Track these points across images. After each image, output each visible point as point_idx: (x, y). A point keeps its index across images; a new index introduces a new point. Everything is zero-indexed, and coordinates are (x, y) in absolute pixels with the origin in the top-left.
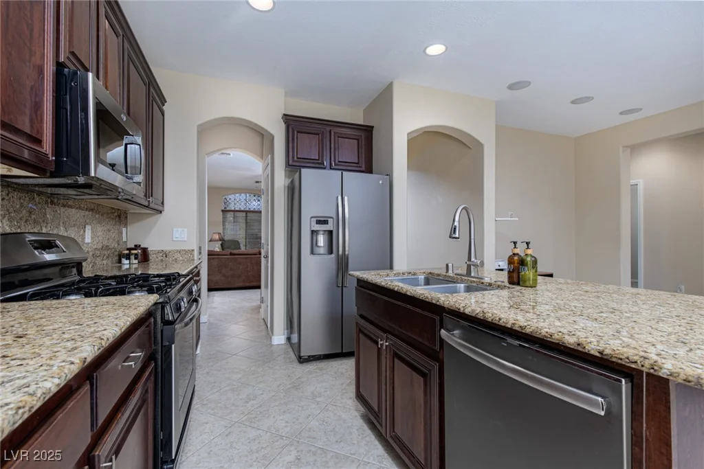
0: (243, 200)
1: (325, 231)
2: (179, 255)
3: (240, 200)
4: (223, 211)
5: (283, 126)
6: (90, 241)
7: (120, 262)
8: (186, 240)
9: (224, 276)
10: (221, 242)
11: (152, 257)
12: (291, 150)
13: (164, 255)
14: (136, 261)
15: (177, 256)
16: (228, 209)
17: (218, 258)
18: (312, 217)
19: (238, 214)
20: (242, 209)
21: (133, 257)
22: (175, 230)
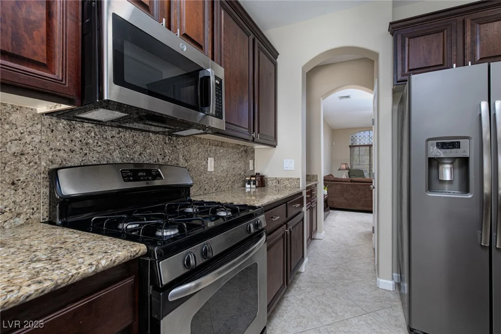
0: (367, 136)
1: (454, 159)
2: (288, 182)
3: (364, 136)
4: (350, 146)
5: (390, 39)
6: (213, 170)
7: (244, 186)
8: (293, 169)
9: (346, 199)
10: (348, 171)
11: (270, 183)
12: (399, 62)
13: (277, 182)
14: (254, 186)
15: (287, 182)
16: (354, 144)
17: (341, 184)
18: (429, 140)
19: (361, 148)
20: (366, 144)
21: (252, 183)
22: (285, 160)
